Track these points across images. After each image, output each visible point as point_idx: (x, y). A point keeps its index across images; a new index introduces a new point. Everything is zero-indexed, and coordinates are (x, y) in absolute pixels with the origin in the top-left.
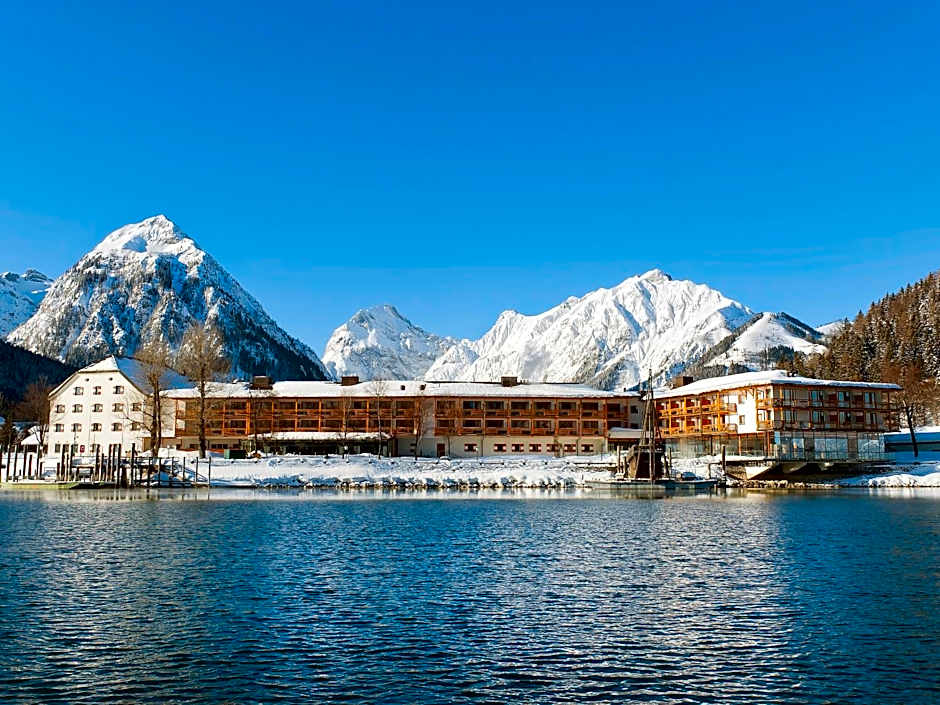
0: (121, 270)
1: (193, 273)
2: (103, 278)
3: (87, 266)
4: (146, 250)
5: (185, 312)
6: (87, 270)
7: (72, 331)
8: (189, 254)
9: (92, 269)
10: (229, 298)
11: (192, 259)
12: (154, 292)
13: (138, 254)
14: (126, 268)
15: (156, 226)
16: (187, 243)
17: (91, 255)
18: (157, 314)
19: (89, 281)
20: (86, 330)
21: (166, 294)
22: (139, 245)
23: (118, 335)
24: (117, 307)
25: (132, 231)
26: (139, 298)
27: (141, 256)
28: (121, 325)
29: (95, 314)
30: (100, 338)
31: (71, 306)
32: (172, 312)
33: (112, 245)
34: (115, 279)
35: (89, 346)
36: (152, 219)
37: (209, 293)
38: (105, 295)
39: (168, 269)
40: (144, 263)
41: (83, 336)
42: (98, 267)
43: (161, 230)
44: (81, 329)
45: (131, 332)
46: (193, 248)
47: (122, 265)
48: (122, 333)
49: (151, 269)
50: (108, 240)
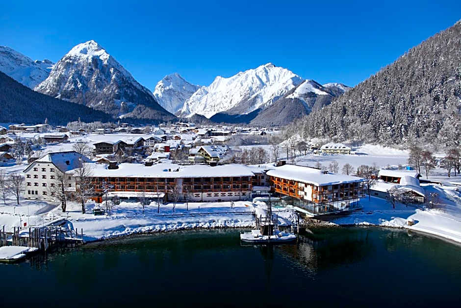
0: (79, 61)
1: (105, 62)
2: (73, 64)
3: (66, 59)
5: (104, 77)
6: (66, 61)
7: (63, 84)
8: (104, 56)
9: (68, 60)
10: (119, 72)
11: (105, 57)
12: (92, 70)
13: (85, 55)
14: (81, 61)
15: (91, 44)
16: (103, 51)
17: (68, 55)
18: (93, 78)
19: (67, 66)
20: (68, 83)
21: (96, 70)
22: (85, 51)
23: (80, 85)
24: (78, 74)
25: (82, 46)
26: (86, 72)
28: (80, 82)
29: (70, 78)
30: (73, 86)
31: (61, 74)
32: (99, 77)
33: (75, 51)
34: (77, 64)
35: (70, 89)
36: (89, 42)
37: (112, 70)
38: (73, 70)
39: (96, 61)
40: (87, 59)
41: (66, 86)
42: (71, 60)
43: (93, 46)
44: (66, 83)
45: (85, 85)
46: (105, 53)
47: (79, 59)
48: (81, 85)
49: (90, 61)
50: (73, 49)
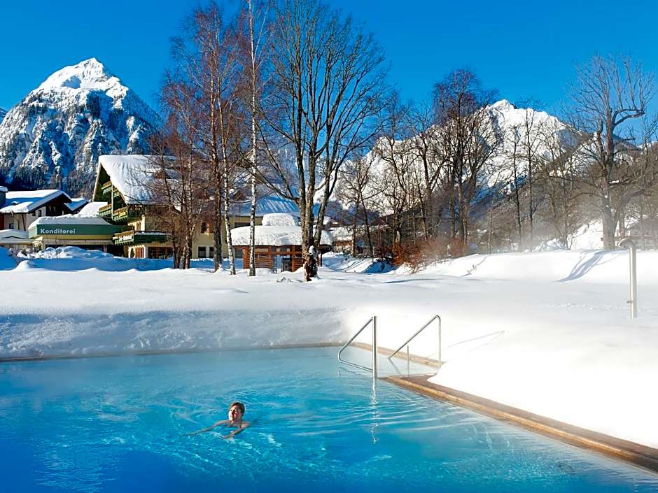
0: (59, 103)
1: (118, 105)
2: (44, 110)
3: (31, 101)
4: (79, 87)
5: (111, 137)
6: (31, 104)
7: (19, 154)
8: (115, 89)
9: (35, 103)
10: (147, 124)
11: (117, 93)
12: (85, 121)
13: (73, 90)
14: (64, 102)
15: (89, 67)
16: (114, 80)
17: (35, 92)
18: (88, 139)
19: (32, 113)
20: (30, 153)
21: (94, 123)
22: (74, 83)
23: (56, 157)
24: (55, 133)
25: (69, 72)
26: (73, 126)
27: (75, 92)
28: (58, 150)
29: (37, 140)
30: (41, 160)
31: (17, 133)
32: (100, 137)
33: (53, 83)
34: (55, 110)
35: (33, 166)
36: (86, 62)
37: (131, 122)
38: (45, 124)
39: (97, 102)
40: (78, 98)
41: (28, 158)
42: (40, 101)
43: (93, 70)
44: (27, 152)
45: (67, 154)
46: (118, 84)
47: (60, 100)
48: (59, 155)
49: (83, 102)
50: (50, 78)
